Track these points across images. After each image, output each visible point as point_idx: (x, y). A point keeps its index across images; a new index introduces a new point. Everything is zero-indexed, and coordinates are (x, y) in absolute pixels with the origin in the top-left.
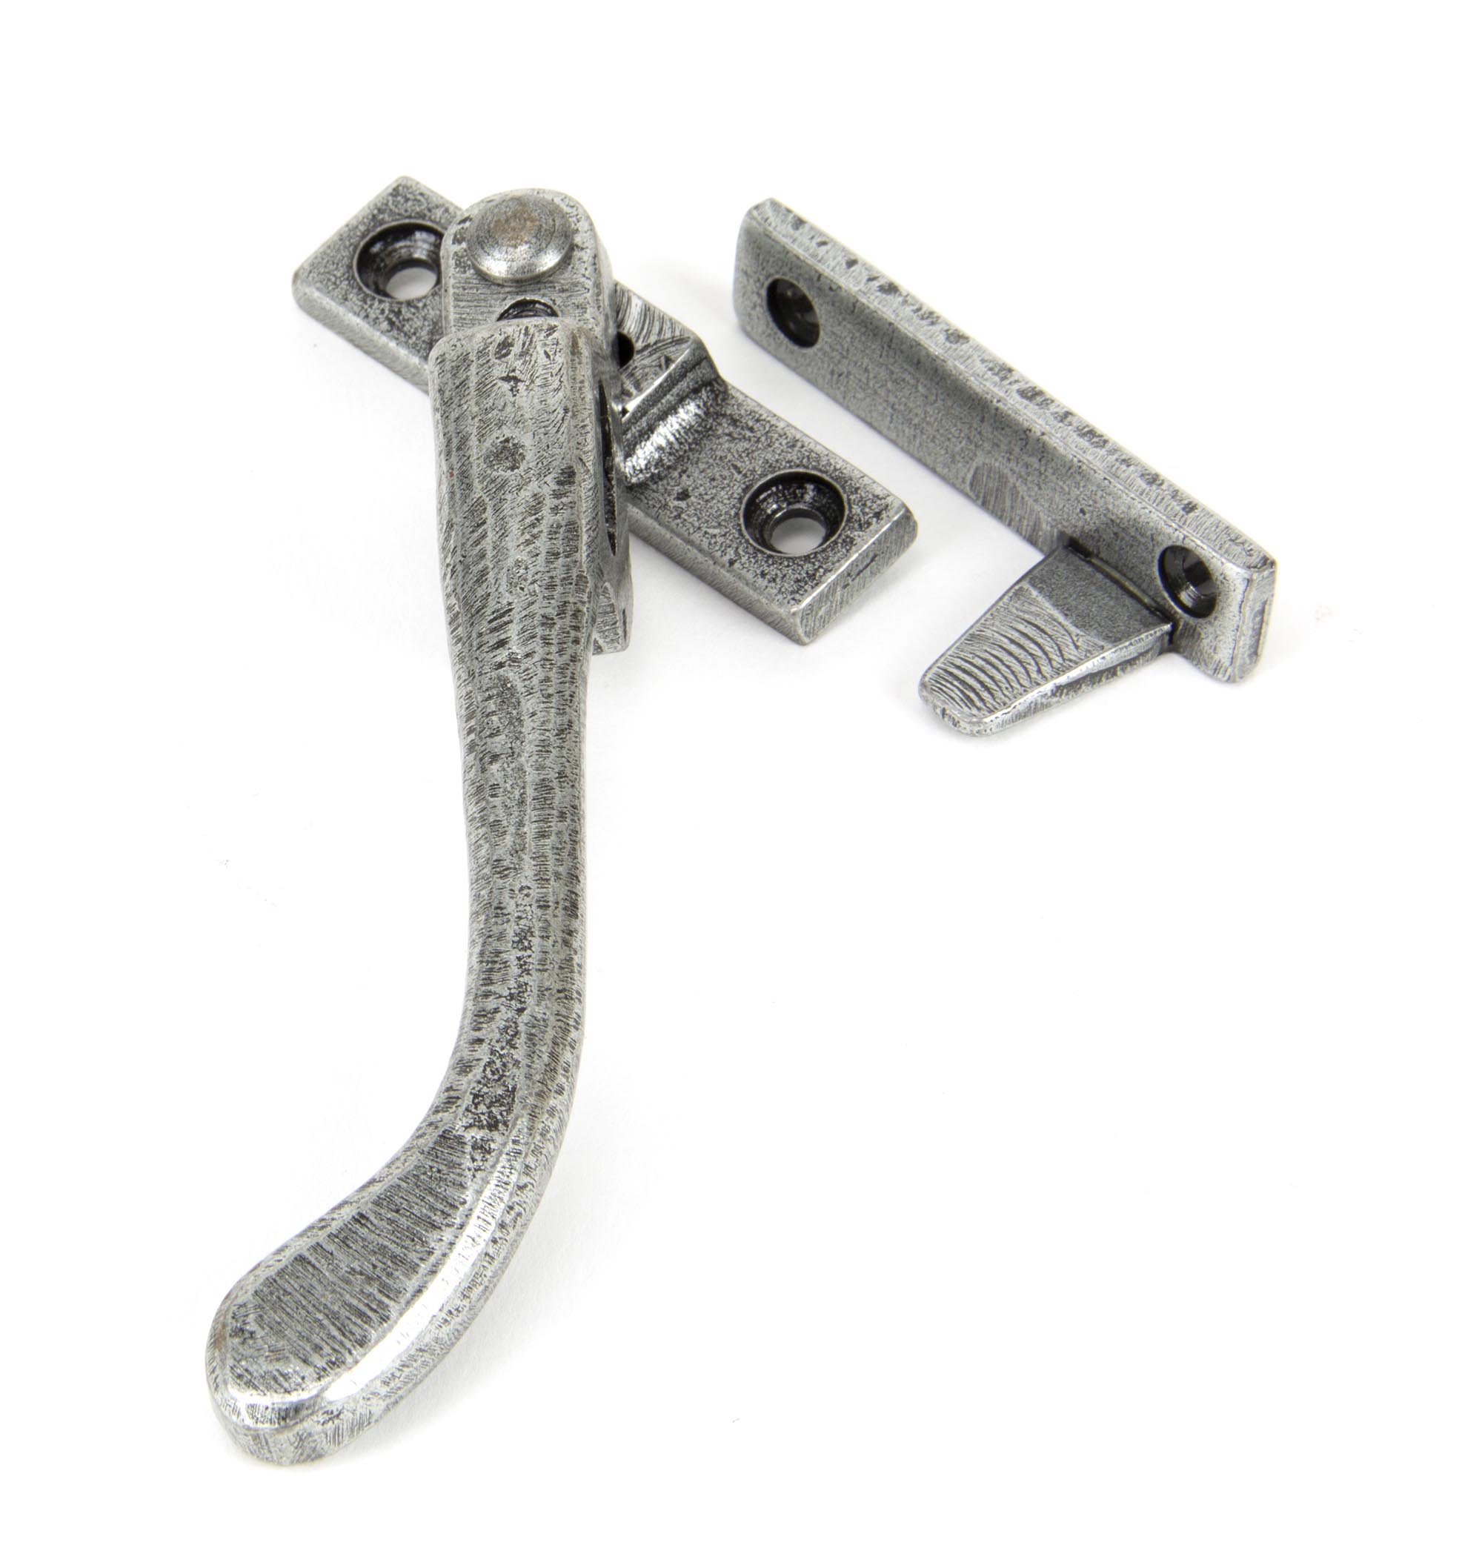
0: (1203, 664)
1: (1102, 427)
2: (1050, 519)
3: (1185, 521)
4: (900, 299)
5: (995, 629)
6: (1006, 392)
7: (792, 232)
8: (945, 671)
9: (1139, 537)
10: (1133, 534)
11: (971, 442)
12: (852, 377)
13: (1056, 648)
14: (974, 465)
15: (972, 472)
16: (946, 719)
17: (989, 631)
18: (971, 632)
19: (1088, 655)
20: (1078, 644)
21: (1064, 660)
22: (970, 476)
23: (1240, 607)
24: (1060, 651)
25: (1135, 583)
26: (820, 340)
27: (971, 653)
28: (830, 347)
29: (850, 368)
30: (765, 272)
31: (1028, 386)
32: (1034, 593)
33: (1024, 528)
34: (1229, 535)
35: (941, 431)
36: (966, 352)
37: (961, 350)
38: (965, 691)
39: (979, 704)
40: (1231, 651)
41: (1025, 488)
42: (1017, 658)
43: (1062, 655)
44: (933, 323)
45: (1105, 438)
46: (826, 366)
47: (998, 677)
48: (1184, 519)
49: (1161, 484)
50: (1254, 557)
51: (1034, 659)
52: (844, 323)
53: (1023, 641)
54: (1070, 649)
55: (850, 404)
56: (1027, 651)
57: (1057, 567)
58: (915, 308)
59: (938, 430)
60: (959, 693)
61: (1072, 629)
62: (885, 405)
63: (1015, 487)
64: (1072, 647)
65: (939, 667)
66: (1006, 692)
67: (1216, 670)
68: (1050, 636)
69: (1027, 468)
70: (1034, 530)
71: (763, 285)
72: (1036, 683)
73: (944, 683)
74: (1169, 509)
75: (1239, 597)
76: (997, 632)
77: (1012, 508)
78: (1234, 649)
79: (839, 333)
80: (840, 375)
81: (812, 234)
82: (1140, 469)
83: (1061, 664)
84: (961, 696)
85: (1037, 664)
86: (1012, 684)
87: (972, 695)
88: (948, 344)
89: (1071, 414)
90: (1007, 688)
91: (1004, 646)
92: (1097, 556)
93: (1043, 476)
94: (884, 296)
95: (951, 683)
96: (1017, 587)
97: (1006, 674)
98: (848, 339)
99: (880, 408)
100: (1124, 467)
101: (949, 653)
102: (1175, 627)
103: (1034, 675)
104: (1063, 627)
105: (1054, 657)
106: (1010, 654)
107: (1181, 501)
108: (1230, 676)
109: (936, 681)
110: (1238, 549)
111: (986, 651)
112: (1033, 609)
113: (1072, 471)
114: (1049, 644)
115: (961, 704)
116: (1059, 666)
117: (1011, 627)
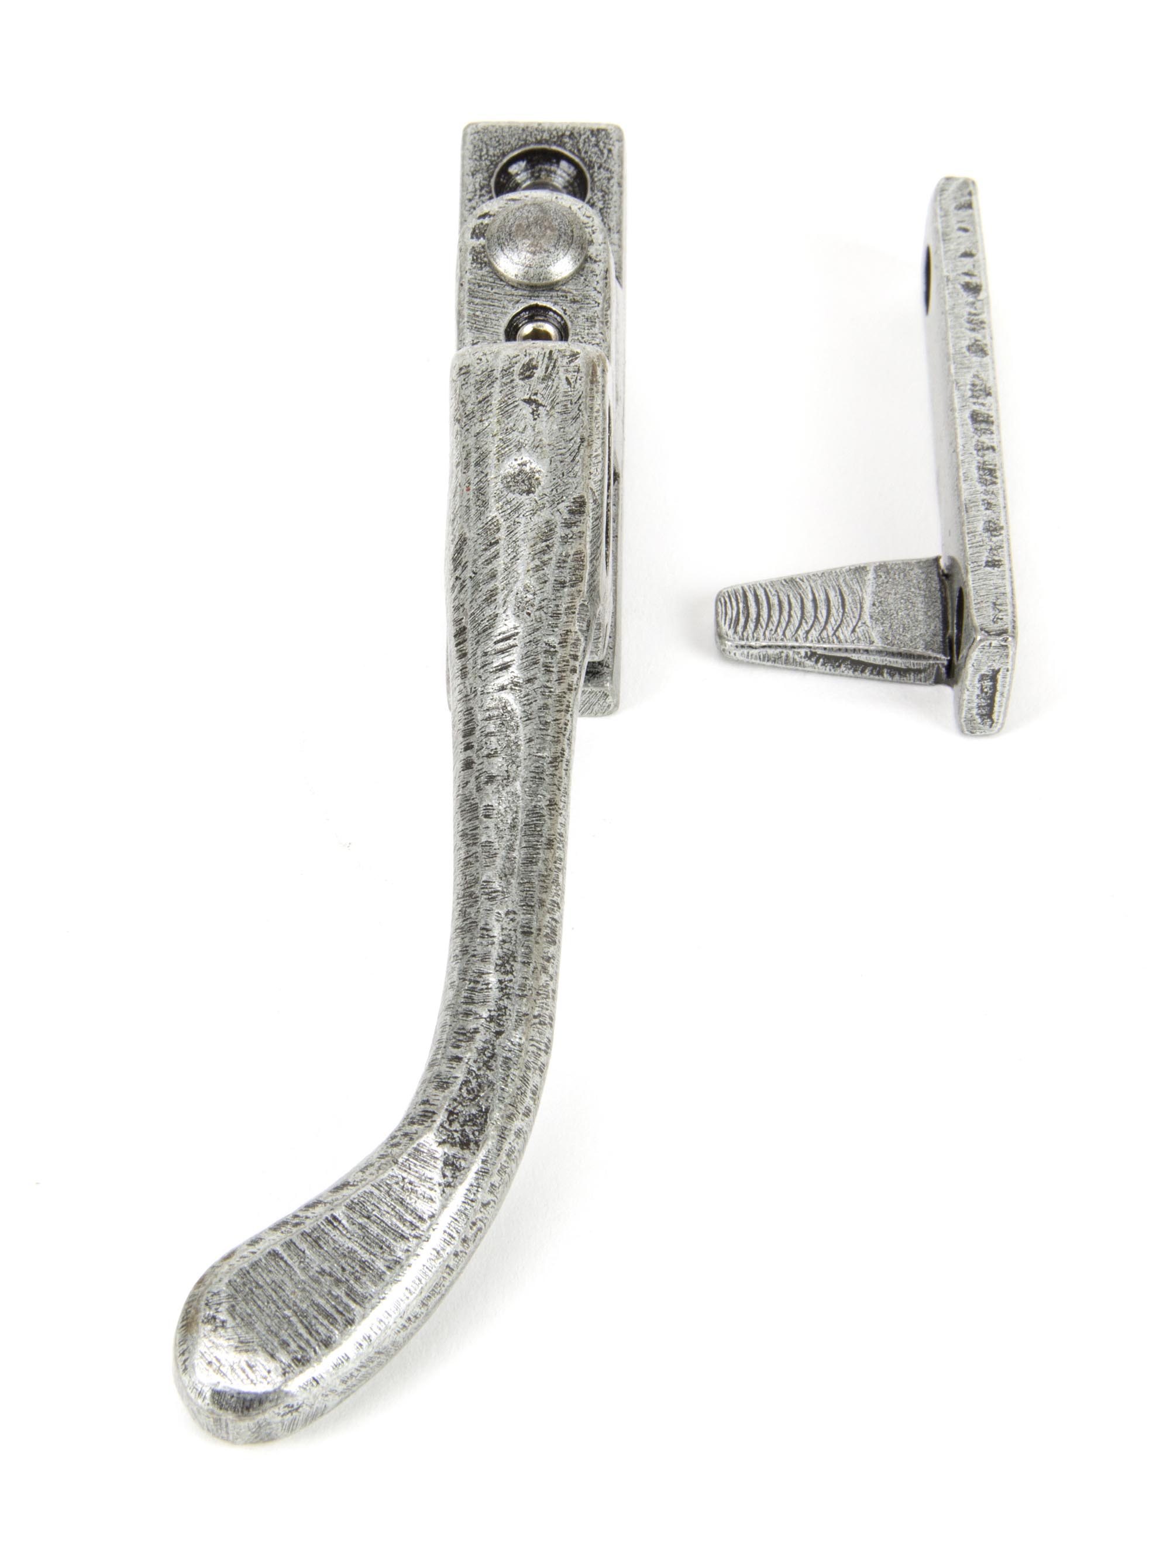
5: (812, 584)
8: (744, 593)
13: (838, 623)
17: (807, 583)
19: (856, 643)
20: (857, 630)
21: (834, 634)
24: (839, 627)
27: (776, 591)
38: (741, 615)
39: (740, 629)
42: (802, 614)
43: (838, 632)
47: (775, 619)
53: (822, 604)
54: (847, 630)
56: (815, 612)
60: (734, 613)
61: (866, 617)
64: (850, 629)
65: (742, 588)
66: (768, 633)
68: (844, 612)
72: (796, 640)
73: (734, 600)
76: (811, 588)
83: (829, 638)
84: (735, 616)
85: (813, 625)
86: (779, 629)
87: (742, 620)
90: (771, 631)
91: (805, 600)
95: (738, 604)
97: (782, 619)
103: (801, 633)
104: (861, 611)
105: (830, 629)
106: (803, 608)
111: (789, 596)
112: (856, 587)
114: (836, 618)
115: (727, 620)
116: (826, 637)
117: (826, 590)
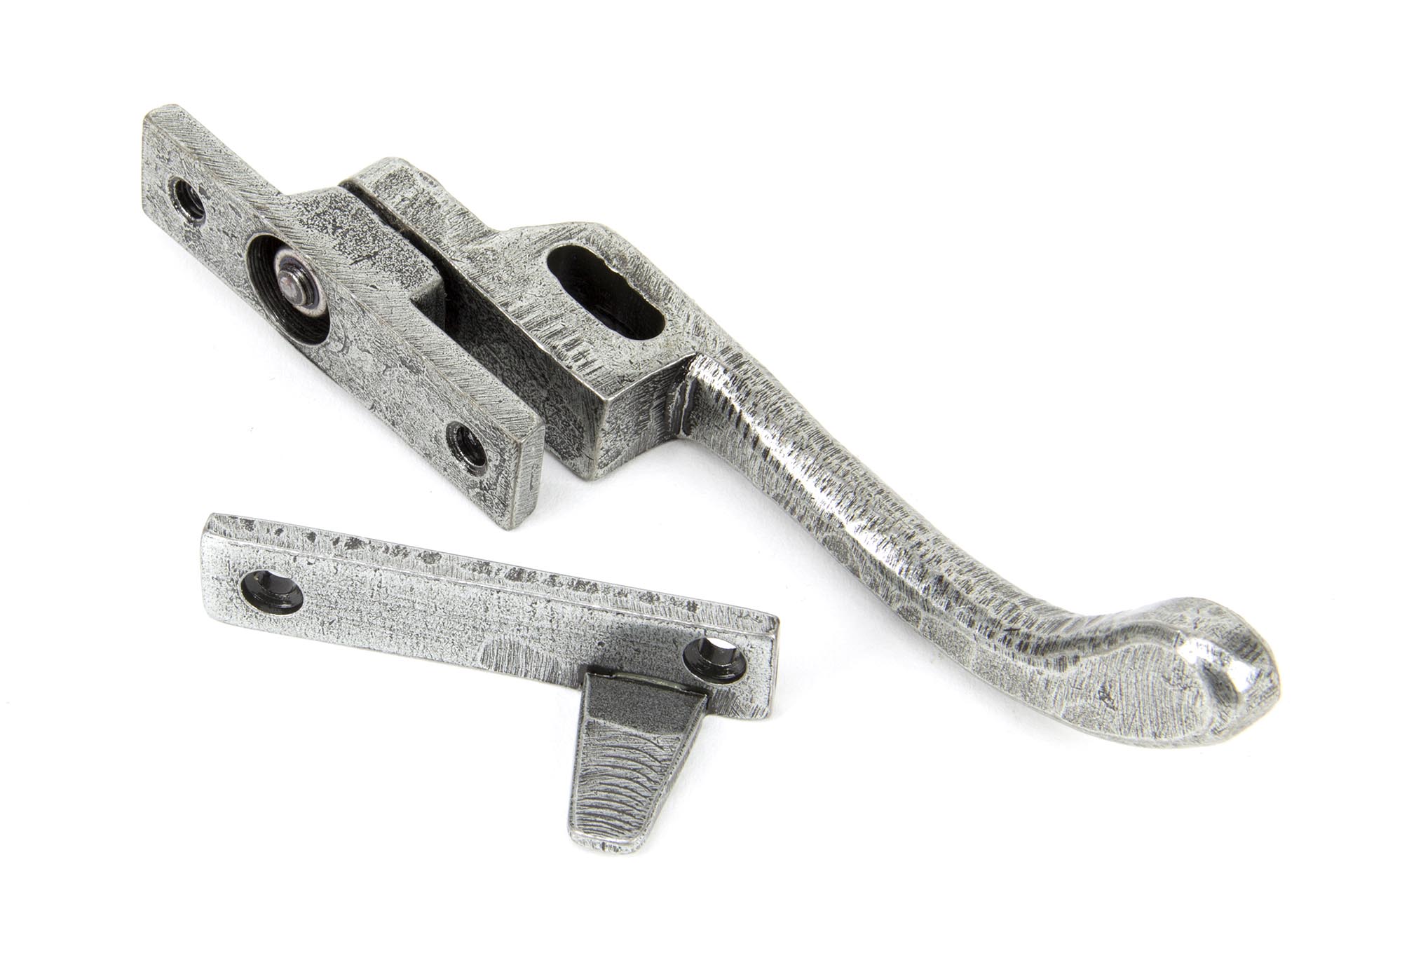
0: (740, 714)
1: (585, 576)
2: (568, 660)
3: (699, 619)
4: (368, 547)
5: (594, 763)
6: (500, 582)
7: (251, 533)
8: (584, 813)
9: (661, 645)
10: (654, 645)
11: (477, 630)
12: (344, 620)
13: (648, 756)
14: (484, 645)
15: (482, 650)
16: (607, 849)
17: (592, 767)
18: (578, 774)
19: (673, 749)
20: (660, 745)
21: (660, 762)
22: (480, 655)
23: (770, 663)
24: (652, 757)
25: (662, 679)
26: (305, 604)
27: (592, 791)
28: (317, 605)
29: (341, 614)
31: (509, 570)
32: (601, 721)
33: (542, 674)
34: (734, 613)
35: (445, 631)
36: (447, 566)
37: (443, 566)
38: (609, 822)
39: (627, 827)
40: (767, 697)
41: (540, 645)
42: (626, 778)
43: (656, 759)
44: (406, 555)
45: (592, 582)
46: (314, 621)
47: (625, 799)
48: (696, 617)
49: (658, 599)
50: (764, 621)
51: (638, 772)
52: (329, 584)
53: (620, 762)
54: (658, 752)
55: (344, 641)
56: (629, 769)
58: (383, 549)
59: (442, 632)
60: (606, 826)
61: (648, 735)
62: (382, 630)
63: (528, 647)
64: (658, 749)
65: (578, 813)
66: (638, 808)
67: (753, 714)
68: (637, 749)
69: (538, 630)
70: (552, 673)
71: (237, 582)
72: (653, 790)
73: (590, 823)
74: (680, 615)
75: (768, 656)
76: (598, 765)
77: (527, 663)
78: (769, 693)
79: (324, 593)
80: (330, 623)
81: (266, 527)
82: (635, 595)
84: (610, 827)
85: (643, 775)
86: (638, 799)
87: (617, 823)
88: (429, 566)
89: (555, 576)
90: (637, 804)
91: (611, 773)
92: (621, 671)
93: (556, 632)
94: (355, 550)
95: (596, 821)
96: (584, 727)
97: (628, 794)
98: (336, 594)
99: (378, 634)
100: (624, 598)
101: (576, 798)
102: (709, 698)
103: (648, 784)
104: (640, 737)
105: (652, 763)
106: (618, 776)
107: (681, 604)
108: (767, 714)
109: (584, 825)
110: (749, 622)
111: (601, 783)
112: (609, 734)
113: (584, 619)
114: (640, 755)
115: (613, 833)
116: (660, 768)
117: (605, 756)
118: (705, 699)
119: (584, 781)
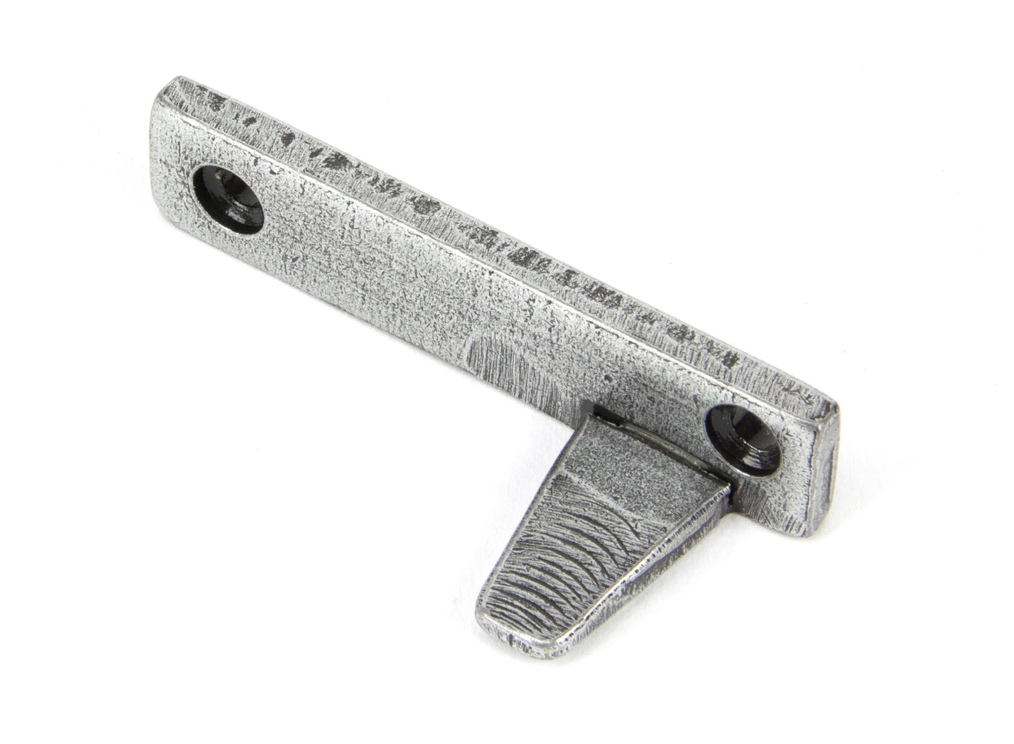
0: (771, 521)
1: (611, 282)
2: (569, 389)
3: (731, 378)
4: (353, 171)
5: (542, 530)
6: (497, 261)
7: (213, 114)
8: (502, 591)
9: (678, 399)
10: (672, 397)
11: (463, 317)
12: (310, 260)
13: (615, 540)
14: (470, 340)
15: (468, 347)
16: (515, 645)
17: (537, 534)
18: (517, 539)
19: (652, 541)
20: (638, 530)
21: (627, 552)
22: (466, 352)
23: (810, 461)
24: (621, 542)
25: (680, 446)
26: (265, 225)
27: (524, 564)
28: (279, 231)
29: (306, 252)
30: (189, 161)
31: (517, 248)
32: (575, 479)
33: (539, 399)
34: (781, 383)
35: (426, 308)
36: (441, 221)
37: (435, 220)
38: (530, 611)
39: (549, 623)
40: (804, 507)
41: (536, 360)
42: (575, 561)
43: (624, 548)
44: (395, 194)
45: (618, 293)
46: (276, 251)
47: (561, 586)
48: (728, 375)
49: (693, 337)
50: (815, 405)
51: (594, 558)
52: (293, 206)
53: (577, 539)
54: (631, 539)
55: (310, 288)
56: (584, 550)
57: (591, 444)
58: (371, 178)
59: (422, 308)
60: (523, 614)
61: (627, 514)
62: (353, 286)
63: (522, 358)
64: (632, 535)
65: (493, 588)
66: (574, 603)
67: (787, 527)
68: (605, 527)
69: (535, 338)
70: (550, 401)
71: (188, 174)
72: (603, 585)
73: (504, 605)
74: (709, 366)
75: (807, 452)
76: (547, 534)
77: (521, 380)
78: (807, 504)
79: (288, 217)
80: (294, 260)
81: (236, 111)
82: (665, 324)
83: (626, 558)
84: (526, 617)
85: (599, 563)
86: (579, 592)
87: (538, 614)
88: (419, 216)
89: (573, 272)
90: (574, 598)
91: (559, 549)
92: (631, 422)
93: (556, 346)
94: (334, 171)
95: (512, 604)
96: (554, 477)
97: (568, 582)
98: (301, 223)
99: (348, 290)
100: (647, 325)
101: (500, 568)
102: (734, 488)
103: (599, 576)
104: (616, 513)
105: (616, 551)
106: (568, 557)
107: (718, 353)
108: (805, 532)
109: (495, 605)
110: (795, 399)
111: (540, 558)
112: (579, 498)
113: (589, 338)
114: (606, 537)
115: (528, 626)
116: (624, 560)
117: (560, 524)
118: (726, 489)
119: (520, 549)
